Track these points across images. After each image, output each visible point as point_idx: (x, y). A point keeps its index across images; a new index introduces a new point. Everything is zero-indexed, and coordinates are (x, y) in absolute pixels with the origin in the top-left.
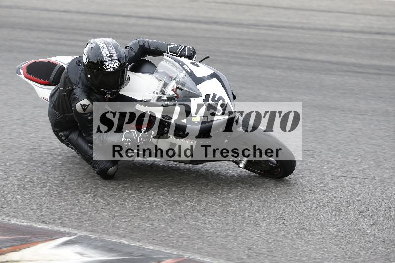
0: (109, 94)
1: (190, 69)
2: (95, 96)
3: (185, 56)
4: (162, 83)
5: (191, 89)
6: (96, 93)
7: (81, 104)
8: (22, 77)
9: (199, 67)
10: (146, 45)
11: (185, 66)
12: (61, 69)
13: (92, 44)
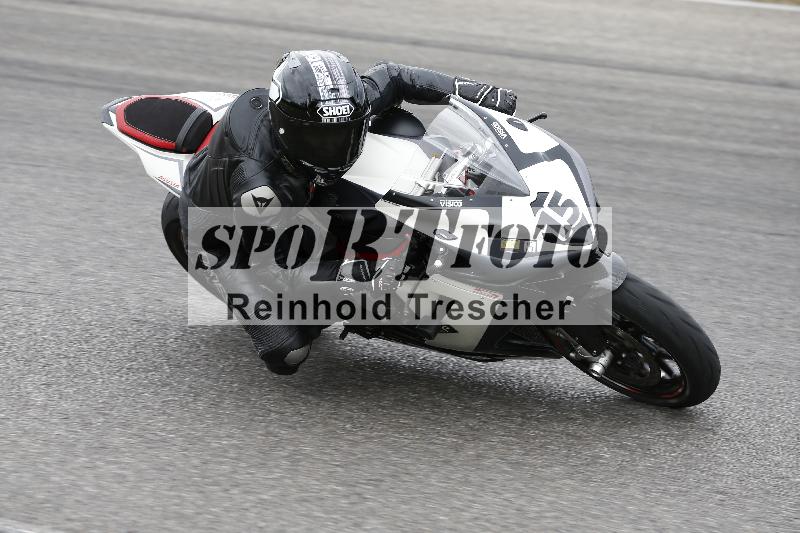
0: (322, 176)
1: (507, 133)
2: (286, 180)
3: (494, 107)
4: (437, 162)
5: (504, 176)
6: (290, 174)
7: (254, 198)
8: (114, 129)
9: (526, 130)
10: (406, 79)
11: (495, 125)
12: (203, 119)
13: (293, 60)
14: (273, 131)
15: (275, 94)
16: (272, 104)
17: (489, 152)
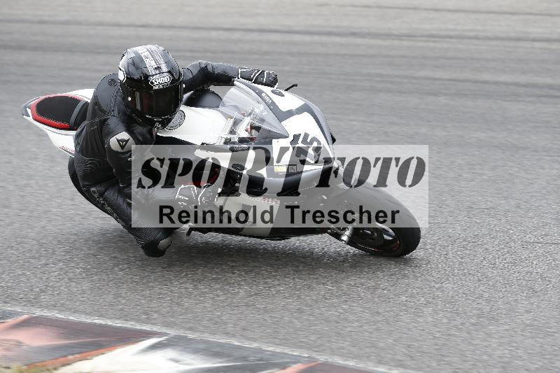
1: (271, 100)
4: (231, 121)
5: (272, 127)
7: (117, 140)
9: (284, 96)
11: (264, 95)
13: (130, 54)
14: (124, 99)
15: (121, 77)
16: (121, 82)
17: (262, 112)
